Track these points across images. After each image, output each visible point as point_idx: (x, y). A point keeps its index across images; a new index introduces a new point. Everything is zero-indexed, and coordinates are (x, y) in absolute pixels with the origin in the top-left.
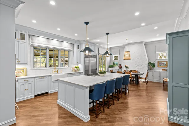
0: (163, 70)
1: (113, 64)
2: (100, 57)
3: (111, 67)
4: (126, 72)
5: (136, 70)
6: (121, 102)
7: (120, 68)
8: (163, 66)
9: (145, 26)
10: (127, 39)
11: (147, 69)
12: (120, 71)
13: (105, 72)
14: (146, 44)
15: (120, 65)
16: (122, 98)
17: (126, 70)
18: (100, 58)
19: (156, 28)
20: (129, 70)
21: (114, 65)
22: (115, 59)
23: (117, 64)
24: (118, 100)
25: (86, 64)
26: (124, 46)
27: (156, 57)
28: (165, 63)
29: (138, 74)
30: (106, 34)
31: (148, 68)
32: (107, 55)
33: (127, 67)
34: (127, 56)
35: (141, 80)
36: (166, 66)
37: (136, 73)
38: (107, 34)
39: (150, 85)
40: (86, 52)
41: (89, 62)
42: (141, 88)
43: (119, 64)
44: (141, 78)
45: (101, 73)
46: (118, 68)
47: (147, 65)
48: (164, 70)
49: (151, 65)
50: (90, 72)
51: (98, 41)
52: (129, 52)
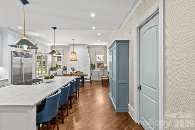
0: (100, 70)
1: (55, 66)
2: (38, 56)
3: (53, 69)
4: (73, 74)
5: (81, 71)
6: (75, 109)
7: (64, 70)
8: (101, 67)
9: (95, 30)
10: (73, 40)
11: (90, 70)
12: (64, 73)
13: (52, 77)
14: (89, 47)
15: (65, 66)
16: (74, 104)
17: (72, 71)
18: (38, 58)
19: (99, 34)
20: (75, 71)
21: (57, 66)
22: (58, 60)
23: (60, 66)
24: (71, 108)
25: (14, 66)
26: (69, 46)
27: (96, 59)
28: (102, 64)
29: (83, 75)
30: (52, 27)
31: (90, 68)
32: (54, 55)
33: (74, 69)
34: (73, 57)
35: (86, 80)
36: (102, 67)
37: (81, 74)
38: (55, 28)
39: (93, 84)
40: (21, 47)
41: (22, 64)
42: (87, 89)
43: (63, 65)
44: (86, 79)
45: (47, 78)
46: (62, 70)
47: (89, 66)
48: (102, 70)
49: (93, 66)
50: (23, 77)
51: (37, 34)
52: (76, 53)
